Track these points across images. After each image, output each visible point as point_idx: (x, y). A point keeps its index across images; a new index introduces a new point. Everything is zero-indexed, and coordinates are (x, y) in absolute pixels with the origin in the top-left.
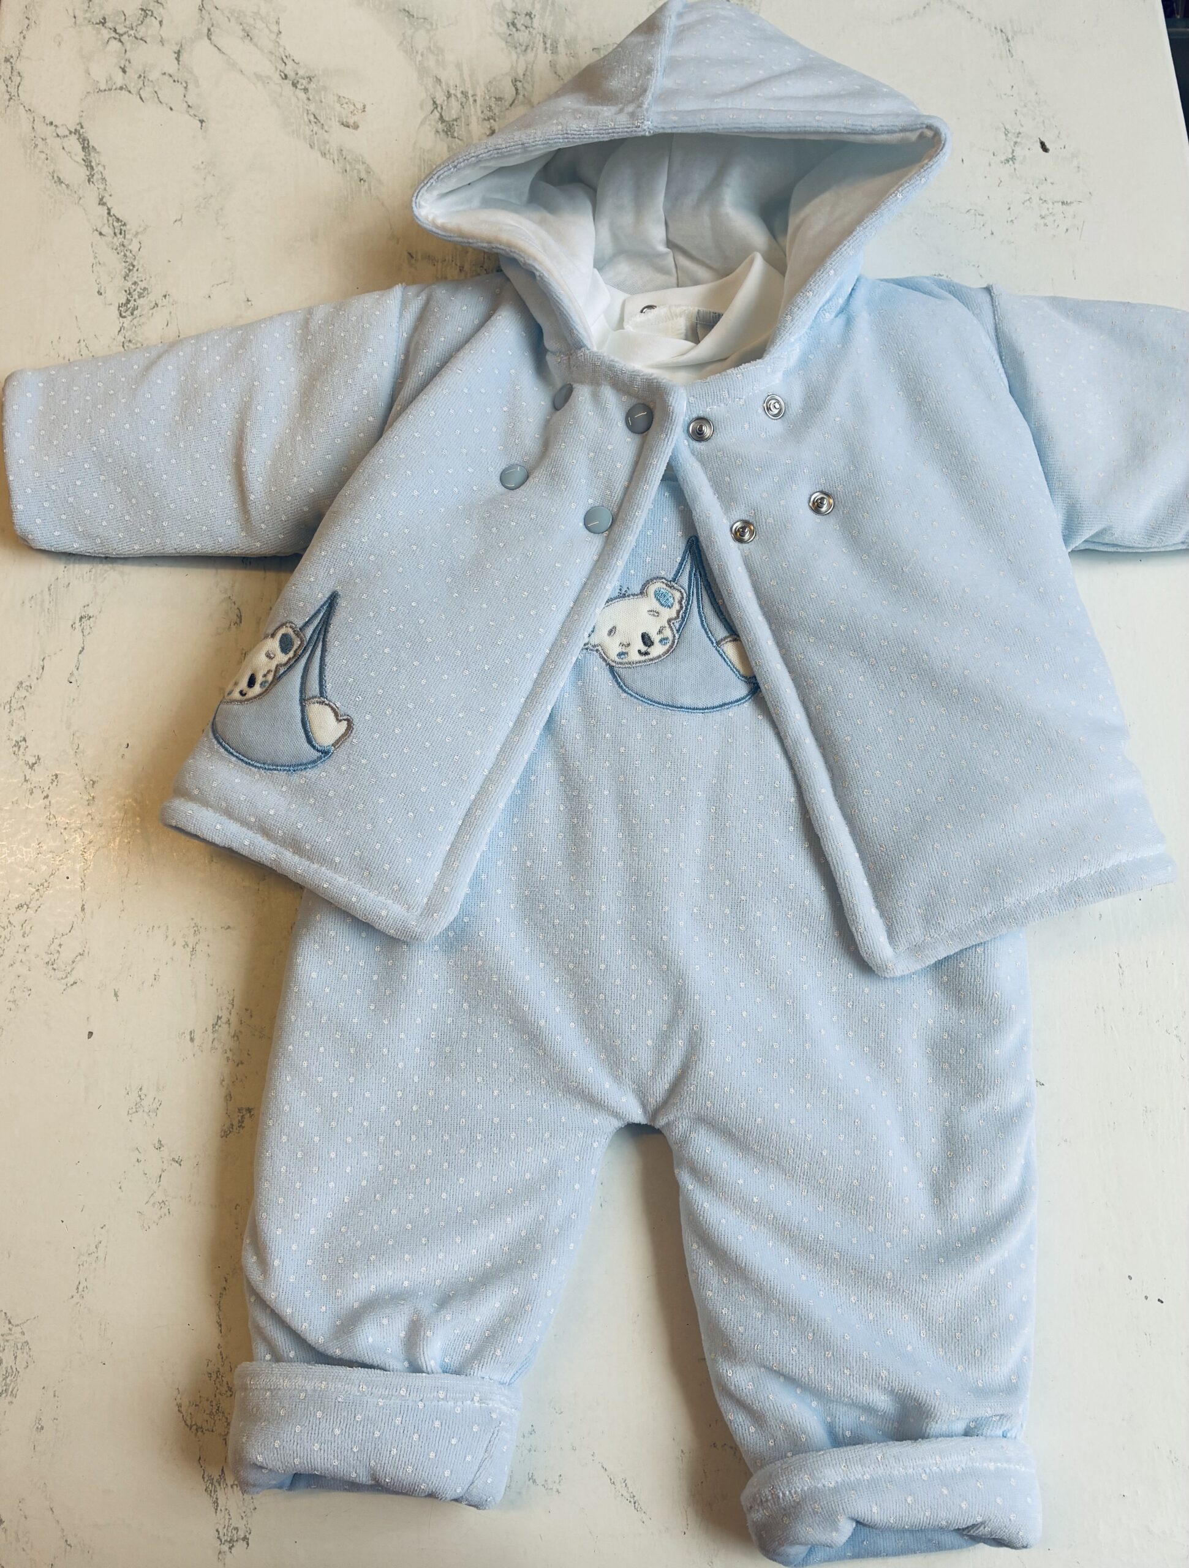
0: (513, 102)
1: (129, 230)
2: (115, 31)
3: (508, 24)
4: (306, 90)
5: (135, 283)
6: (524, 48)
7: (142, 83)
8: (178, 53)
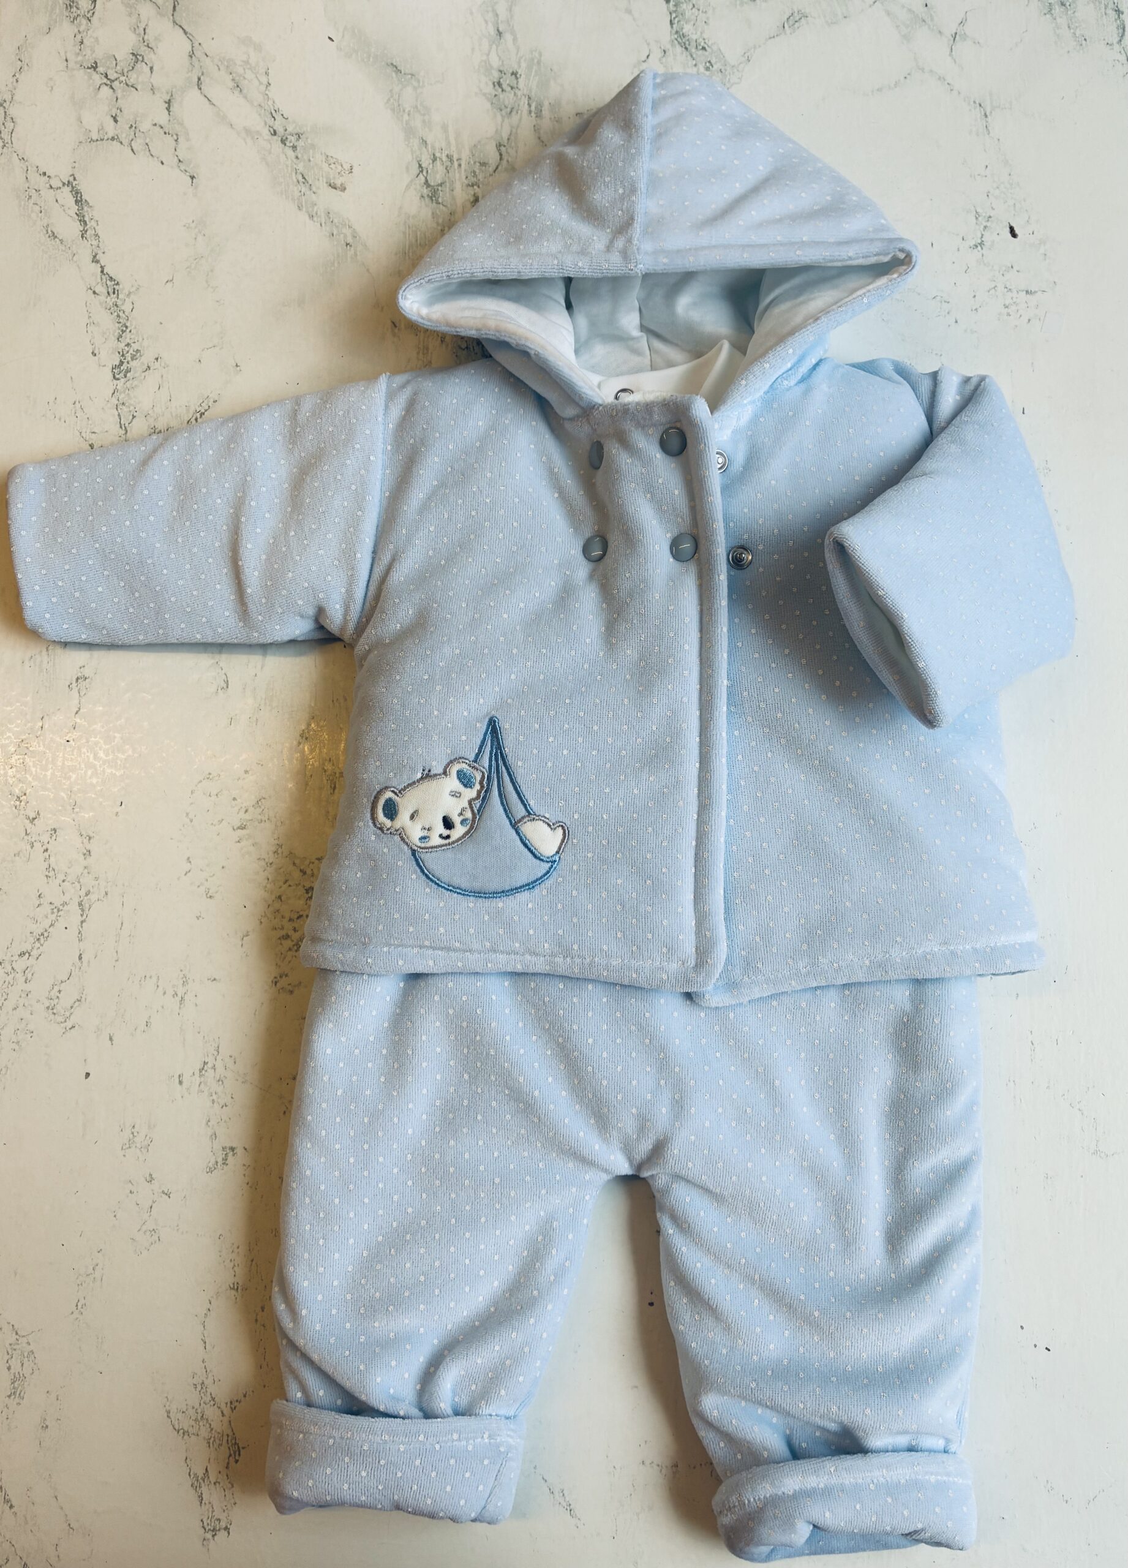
0: (497, 168)
1: (123, 289)
2: (106, 76)
3: (494, 83)
4: (294, 148)
5: (128, 345)
6: (509, 110)
7: (133, 133)
8: (169, 102)
